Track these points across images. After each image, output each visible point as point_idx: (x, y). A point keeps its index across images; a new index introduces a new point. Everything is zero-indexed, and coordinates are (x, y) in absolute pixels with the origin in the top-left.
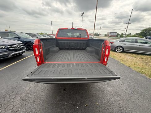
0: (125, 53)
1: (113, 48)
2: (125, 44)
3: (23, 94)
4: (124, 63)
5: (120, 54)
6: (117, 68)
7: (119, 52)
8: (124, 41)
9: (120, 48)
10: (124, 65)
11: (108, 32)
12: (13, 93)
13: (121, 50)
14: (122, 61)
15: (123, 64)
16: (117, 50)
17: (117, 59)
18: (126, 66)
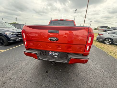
0: (114, 46)
1: (102, 40)
2: (115, 36)
3: (16, 69)
4: (112, 55)
5: (108, 45)
6: (103, 58)
7: (108, 44)
8: (114, 33)
9: (109, 40)
10: (112, 57)
11: (98, 26)
12: (10, 67)
13: (110, 42)
14: (111, 52)
15: (110, 56)
16: (106, 42)
17: (105, 50)
18: (114, 58)
